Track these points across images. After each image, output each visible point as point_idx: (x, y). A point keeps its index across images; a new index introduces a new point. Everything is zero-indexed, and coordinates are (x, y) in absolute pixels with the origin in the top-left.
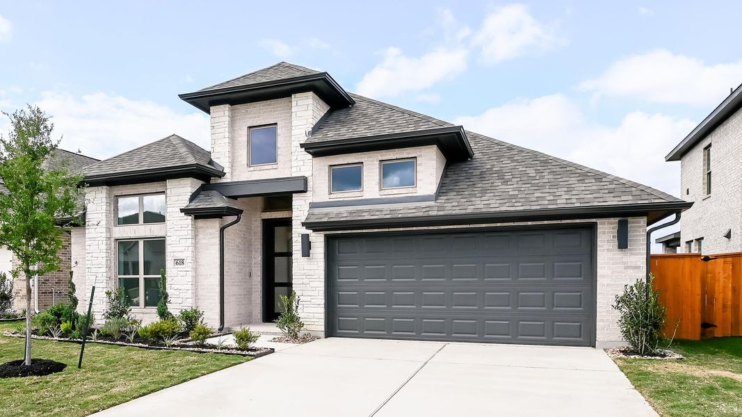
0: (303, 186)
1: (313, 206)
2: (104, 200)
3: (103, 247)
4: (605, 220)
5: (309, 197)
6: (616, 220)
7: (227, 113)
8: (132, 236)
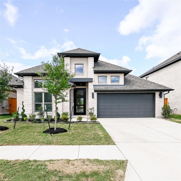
0: (91, 80)
1: (94, 86)
2: (31, 80)
3: (31, 94)
4: (157, 92)
5: (93, 83)
6: (159, 92)
7: (69, 60)
8: (41, 91)
